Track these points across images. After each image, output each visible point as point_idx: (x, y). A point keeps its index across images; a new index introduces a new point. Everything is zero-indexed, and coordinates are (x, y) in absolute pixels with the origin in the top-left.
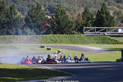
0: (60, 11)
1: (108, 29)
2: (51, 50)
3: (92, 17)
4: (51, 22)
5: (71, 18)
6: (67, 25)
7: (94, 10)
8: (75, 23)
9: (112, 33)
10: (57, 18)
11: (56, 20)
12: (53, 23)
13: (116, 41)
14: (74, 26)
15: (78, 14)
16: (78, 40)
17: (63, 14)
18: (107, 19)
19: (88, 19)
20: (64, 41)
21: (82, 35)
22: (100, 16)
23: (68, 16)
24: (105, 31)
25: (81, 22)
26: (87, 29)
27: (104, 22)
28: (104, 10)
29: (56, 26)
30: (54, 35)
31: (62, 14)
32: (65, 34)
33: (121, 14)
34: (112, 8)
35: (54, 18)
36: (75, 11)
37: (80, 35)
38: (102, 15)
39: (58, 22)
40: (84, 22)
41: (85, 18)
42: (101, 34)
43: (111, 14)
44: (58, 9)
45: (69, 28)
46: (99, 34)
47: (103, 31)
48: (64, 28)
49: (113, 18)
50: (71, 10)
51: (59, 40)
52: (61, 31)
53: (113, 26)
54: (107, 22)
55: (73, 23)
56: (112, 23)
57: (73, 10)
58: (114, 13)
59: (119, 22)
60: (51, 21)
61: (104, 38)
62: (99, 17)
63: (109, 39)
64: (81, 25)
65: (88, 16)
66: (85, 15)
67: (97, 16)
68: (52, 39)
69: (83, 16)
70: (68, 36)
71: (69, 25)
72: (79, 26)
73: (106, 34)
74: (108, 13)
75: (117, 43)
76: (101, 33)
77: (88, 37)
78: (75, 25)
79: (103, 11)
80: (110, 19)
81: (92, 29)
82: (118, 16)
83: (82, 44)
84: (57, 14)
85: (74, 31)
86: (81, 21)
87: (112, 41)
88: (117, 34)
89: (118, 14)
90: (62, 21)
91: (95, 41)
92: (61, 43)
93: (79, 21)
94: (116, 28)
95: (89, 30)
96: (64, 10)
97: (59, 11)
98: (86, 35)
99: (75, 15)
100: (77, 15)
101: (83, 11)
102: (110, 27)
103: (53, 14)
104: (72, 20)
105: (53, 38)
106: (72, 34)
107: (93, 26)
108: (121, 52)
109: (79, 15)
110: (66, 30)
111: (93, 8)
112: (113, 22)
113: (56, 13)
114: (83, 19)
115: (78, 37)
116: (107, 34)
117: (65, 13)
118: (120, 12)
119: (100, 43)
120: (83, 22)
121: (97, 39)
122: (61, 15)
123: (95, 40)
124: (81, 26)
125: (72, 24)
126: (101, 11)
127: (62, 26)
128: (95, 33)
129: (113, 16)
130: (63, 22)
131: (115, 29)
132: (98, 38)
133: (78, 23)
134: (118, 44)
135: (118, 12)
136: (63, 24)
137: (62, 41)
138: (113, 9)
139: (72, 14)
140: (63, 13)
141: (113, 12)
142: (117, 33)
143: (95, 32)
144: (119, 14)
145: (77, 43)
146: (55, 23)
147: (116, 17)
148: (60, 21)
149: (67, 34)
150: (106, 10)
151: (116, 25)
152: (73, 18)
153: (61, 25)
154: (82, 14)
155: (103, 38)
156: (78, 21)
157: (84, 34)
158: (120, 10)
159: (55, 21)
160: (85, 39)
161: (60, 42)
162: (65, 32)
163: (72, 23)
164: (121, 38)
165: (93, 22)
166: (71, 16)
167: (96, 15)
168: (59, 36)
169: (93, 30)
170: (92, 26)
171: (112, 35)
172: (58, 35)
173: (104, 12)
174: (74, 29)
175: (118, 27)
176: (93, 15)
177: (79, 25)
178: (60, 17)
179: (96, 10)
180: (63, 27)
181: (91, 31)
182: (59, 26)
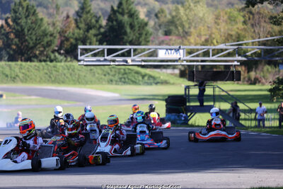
0: (23, 8)
1: (135, 50)
2: (4, 97)
3: (97, 21)
4: (3, 34)
5: (49, 24)
6: (40, 39)
7: (102, 5)
8: (58, 36)
9: (144, 58)
10: (17, 24)
11: (14, 29)
12: (7, 35)
13: (154, 78)
14: (57, 42)
15: (65, 14)
16: (65, 75)
17: (31, 15)
18: (132, 26)
19: (89, 27)
20: (34, 77)
21: (75, 64)
22: (116, 20)
23: (42, 20)
24: (128, 54)
25: (73, 34)
26: (87, 51)
27: (125, 33)
28: (125, 6)
29: (14, 42)
30: (10, 63)
31: (28, 16)
32: (35, 60)
33: (163, 15)
34: (143, 3)
35: (11, 23)
36: (57, 8)
37: (70, 63)
38: (120, 17)
39: (20, 34)
40: (79, 33)
41: (82, 25)
42: (118, 61)
43: (142, 16)
44: (20, 4)
45: (44, 48)
46: (114, 61)
47: (123, 55)
48: (32, 48)
49: (146, 24)
50: (49, 5)
51: (21, 75)
52: (27, 54)
53: (147, 42)
54: (131, 35)
55: (55, 37)
56: (143, 37)
57: (54, 6)
58: (148, 14)
59: (161, 33)
60: (3, 31)
61: (124, 70)
62: (115, 23)
63: (137, 73)
64: (72, 40)
65: (88, 21)
66: (80, 17)
67: (110, 19)
68: (7, 73)
69: (76, 20)
70: (43, 66)
71: (46, 40)
72: (69, 43)
73: (130, 61)
74: (133, 14)
75: (155, 81)
76: (118, 59)
77: (89, 68)
78: (60, 40)
79: (123, 9)
80: (139, 27)
81: (97, 51)
82: (156, 20)
83: (75, 84)
84: (18, 14)
85: (57, 54)
86: (73, 31)
87: (143, 76)
88: (155, 61)
89: (156, 15)
90: (29, 30)
91: (103, 77)
92: (26, 82)
93: (68, 32)
94: (152, 47)
95: (91, 51)
96: (33, 7)
97: (21, 9)
98: (85, 63)
99: (57, 16)
100: (62, 18)
101: (77, 9)
102: (139, 44)
103: (8, 15)
104: (51, 29)
105: (7, 71)
106: (51, 61)
107: (101, 43)
108: (164, 103)
109: (68, 17)
110: (37, 52)
111: (99, 2)
112: (146, 35)
113: (15, 12)
114: (78, 27)
115: (65, 69)
116: (132, 61)
117: (34, 13)
118: (162, 11)
119: (116, 81)
120: (76, 34)
121: (109, 74)
122: (26, 17)
123: (105, 75)
124: (71, 44)
125: (52, 38)
126: (119, 7)
127: (29, 43)
128: (105, 60)
129: (146, 19)
130: (30, 32)
131: (150, 49)
132: (111, 71)
133: (64, 37)
134: (157, 83)
135: (157, 11)
136: (31, 38)
137: (28, 77)
138: (146, 4)
139: (50, 15)
140: (30, 12)
141: (145, 10)
142: (155, 58)
143: (106, 57)
144: (159, 15)
145: (63, 82)
146: (12, 36)
147: (152, 23)
148: (23, 30)
149: (40, 61)
150: (130, 7)
151: (153, 42)
152: (54, 24)
153: (26, 40)
154: (74, 15)
155: (122, 71)
156: (66, 32)
157: (79, 61)
158: (161, 5)
159: (12, 32)
160: (81, 73)
161: (25, 80)
162: (36, 56)
163: (51, 35)
164: (164, 70)
165: (100, 34)
166: (50, 20)
167: (106, 18)
168: (21, 65)
169: (101, 53)
170: (98, 43)
171: (143, 63)
172: (19, 63)
173: (126, 11)
174: (56, 50)
175: (156, 45)
176: (100, 17)
177: (67, 39)
178: (23, 21)
179: (107, 7)
180: (31, 45)
181: (95, 55)
182: (22, 44)
